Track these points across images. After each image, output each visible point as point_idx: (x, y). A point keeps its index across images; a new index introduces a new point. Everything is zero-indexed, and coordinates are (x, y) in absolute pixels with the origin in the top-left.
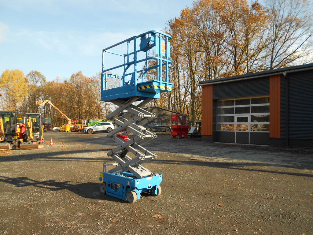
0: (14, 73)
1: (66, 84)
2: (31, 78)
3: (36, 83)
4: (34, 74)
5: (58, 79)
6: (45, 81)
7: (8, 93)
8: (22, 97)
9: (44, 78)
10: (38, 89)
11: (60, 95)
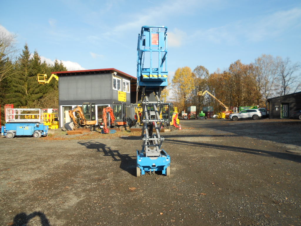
0: (183, 70)
1: (225, 75)
2: (197, 72)
3: (201, 76)
4: (200, 69)
5: (218, 70)
6: (208, 74)
7: (180, 87)
8: (190, 89)
9: (207, 72)
10: (202, 81)
11: (220, 84)
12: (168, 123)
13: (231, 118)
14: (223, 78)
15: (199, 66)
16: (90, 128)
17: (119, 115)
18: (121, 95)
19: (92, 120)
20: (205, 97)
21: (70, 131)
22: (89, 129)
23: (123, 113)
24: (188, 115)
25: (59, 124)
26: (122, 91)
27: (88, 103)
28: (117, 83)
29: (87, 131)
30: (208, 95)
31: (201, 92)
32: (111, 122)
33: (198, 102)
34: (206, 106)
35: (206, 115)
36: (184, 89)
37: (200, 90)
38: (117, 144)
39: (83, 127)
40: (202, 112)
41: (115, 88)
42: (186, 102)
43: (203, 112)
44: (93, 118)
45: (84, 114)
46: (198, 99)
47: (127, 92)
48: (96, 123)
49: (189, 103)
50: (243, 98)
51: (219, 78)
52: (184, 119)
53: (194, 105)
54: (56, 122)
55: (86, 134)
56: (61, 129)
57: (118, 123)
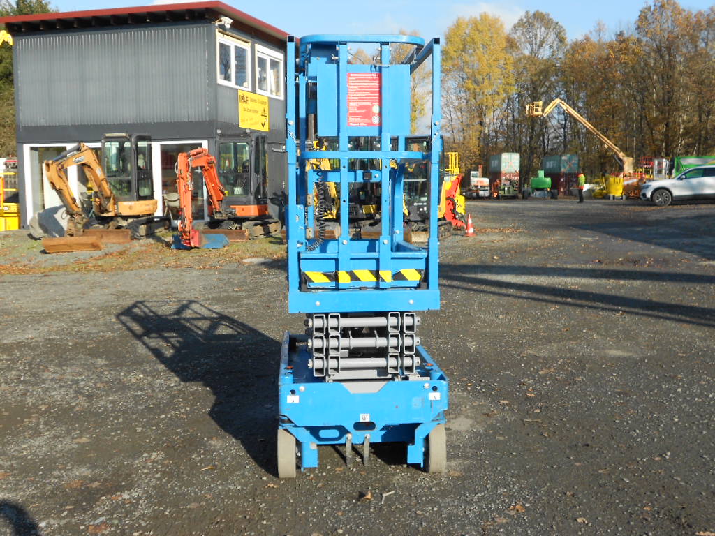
0: (476, 25)
1: (623, 45)
2: (523, 34)
3: (539, 48)
5: (599, 29)
6: (562, 40)
7: (462, 87)
8: (498, 94)
9: (559, 33)
10: (542, 67)
11: (606, 79)
12: (425, 209)
13: (649, 195)
14: (617, 58)
15: (531, 13)
16: (133, 227)
17: (239, 181)
18: (251, 105)
19: (140, 198)
20: (549, 124)
21: (57, 240)
22: (130, 232)
23: (257, 172)
24: (490, 185)
25: (21, 214)
26: (254, 91)
27: (124, 134)
28: (233, 62)
29: (121, 241)
30: (562, 117)
31: (541, 103)
32: (210, 204)
33: (525, 139)
34: (553, 153)
35: (555, 184)
36: (478, 90)
37: (534, 98)
38: (225, 291)
39: (108, 223)
40: (541, 173)
41: (227, 78)
42: (484, 139)
43: (546, 175)
44: (145, 191)
45: (110, 174)
46: (528, 130)
47: (274, 96)
48: (155, 209)
49: (496, 142)
50: (682, 126)
51: (600, 59)
52: (479, 198)
53: (513, 150)
54: (13, 207)
55: (116, 248)
56: (25, 232)
57: (239, 211)
